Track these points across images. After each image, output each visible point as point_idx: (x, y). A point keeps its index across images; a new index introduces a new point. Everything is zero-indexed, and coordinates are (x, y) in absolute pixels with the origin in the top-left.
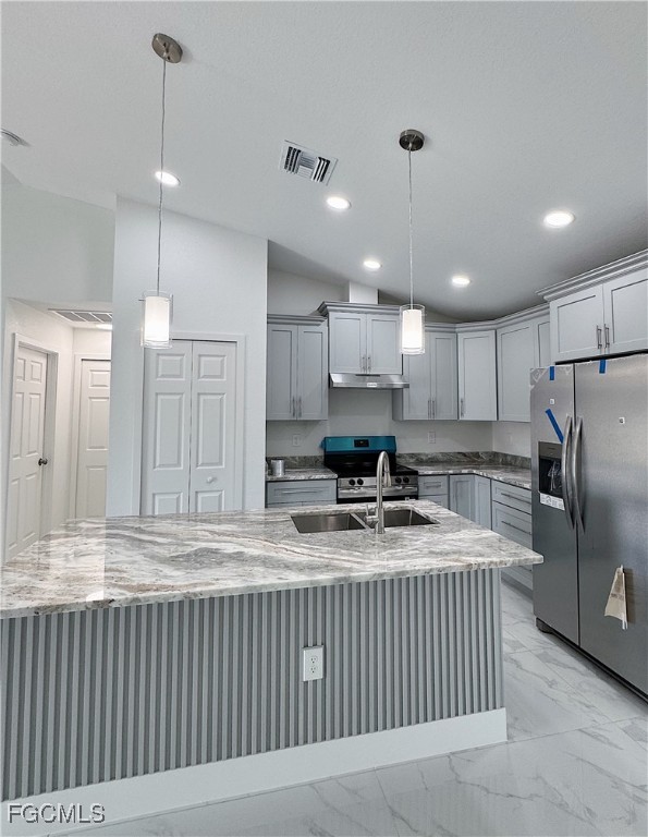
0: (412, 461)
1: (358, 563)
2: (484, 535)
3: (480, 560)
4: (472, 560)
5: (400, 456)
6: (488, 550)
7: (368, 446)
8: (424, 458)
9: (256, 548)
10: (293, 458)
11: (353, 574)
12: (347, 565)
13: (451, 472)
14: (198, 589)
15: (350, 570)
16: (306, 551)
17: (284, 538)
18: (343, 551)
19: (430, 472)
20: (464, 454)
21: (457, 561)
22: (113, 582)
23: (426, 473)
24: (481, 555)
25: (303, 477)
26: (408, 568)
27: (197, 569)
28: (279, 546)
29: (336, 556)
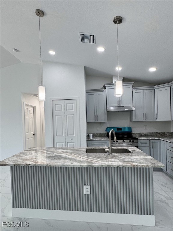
0: (138, 135)
1: (97, 162)
2: (147, 158)
3: (139, 164)
4: (136, 164)
5: (133, 134)
6: (144, 162)
7: (121, 130)
8: (143, 134)
9: (71, 156)
10: (97, 134)
11: (93, 164)
12: (93, 162)
13: (151, 139)
14: (50, 164)
15: (93, 163)
16: (84, 158)
17: (81, 154)
18: (95, 159)
19: (143, 139)
20: (159, 133)
21: (131, 164)
22: (32, 161)
23: (141, 139)
24: (140, 163)
25: (98, 139)
26: (112, 165)
27: (53, 160)
28: (78, 156)
29: (92, 160)
